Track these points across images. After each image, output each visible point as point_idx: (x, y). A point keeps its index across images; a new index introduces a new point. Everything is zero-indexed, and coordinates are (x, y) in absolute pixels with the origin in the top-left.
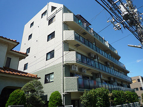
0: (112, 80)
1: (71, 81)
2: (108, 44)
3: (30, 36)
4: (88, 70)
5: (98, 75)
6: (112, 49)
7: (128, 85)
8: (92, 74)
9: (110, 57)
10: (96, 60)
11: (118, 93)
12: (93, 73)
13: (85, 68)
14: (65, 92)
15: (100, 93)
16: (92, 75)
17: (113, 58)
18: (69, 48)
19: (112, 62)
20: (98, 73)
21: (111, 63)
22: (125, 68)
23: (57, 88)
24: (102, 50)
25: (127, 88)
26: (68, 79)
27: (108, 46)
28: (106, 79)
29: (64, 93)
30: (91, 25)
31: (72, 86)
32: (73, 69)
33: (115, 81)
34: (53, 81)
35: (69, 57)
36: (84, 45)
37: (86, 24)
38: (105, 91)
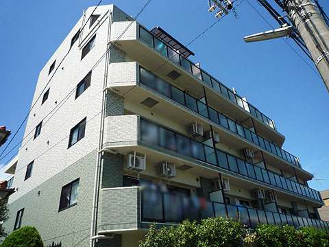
0: (262, 196)
1: (119, 198)
2: (246, 104)
3: (46, 96)
4: (185, 168)
5: (217, 182)
6: (260, 117)
7: (311, 211)
8: (197, 180)
9: (254, 135)
10: (210, 142)
11: (276, 231)
12: (201, 179)
13: (172, 164)
14: (99, 234)
15: (211, 232)
16: (198, 185)
17: (261, 139)
18: (125, 110)
19: (259, 148)
20: (217, 179)
21: (256, 152)
22: (300, 166)
23: (82, 222)
24: (227, 118)
25: (309, 220)
26: (110, 194)
27: (247, 109)
28: (245, 195)
29: (97, 236)
30: (193, 54)
31: (122, 214)
32: (130, 165)
33: (270, 200)
34: (76, 204)
35: (119, 132)
36: (169, 101)
37: (178, 51)
38: (231, 226)
